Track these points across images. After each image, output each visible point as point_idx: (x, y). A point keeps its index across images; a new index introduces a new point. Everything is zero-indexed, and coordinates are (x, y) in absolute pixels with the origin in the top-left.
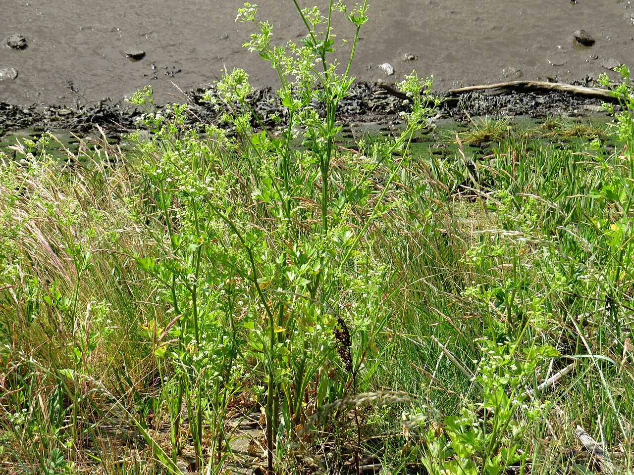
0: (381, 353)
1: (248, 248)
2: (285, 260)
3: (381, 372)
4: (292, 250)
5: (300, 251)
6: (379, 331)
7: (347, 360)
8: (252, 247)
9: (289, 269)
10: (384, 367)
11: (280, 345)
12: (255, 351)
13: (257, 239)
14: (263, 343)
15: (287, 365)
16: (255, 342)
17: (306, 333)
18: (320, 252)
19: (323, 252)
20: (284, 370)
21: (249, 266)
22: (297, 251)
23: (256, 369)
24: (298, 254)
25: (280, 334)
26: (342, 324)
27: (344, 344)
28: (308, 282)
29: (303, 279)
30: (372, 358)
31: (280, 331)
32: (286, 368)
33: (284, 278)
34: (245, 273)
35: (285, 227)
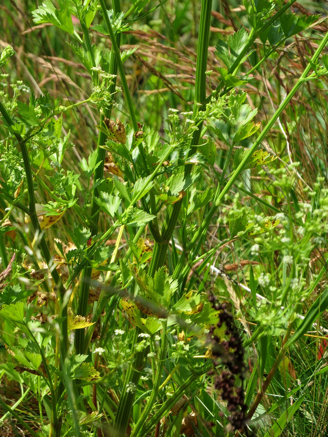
0: (304, 383)
1: (18, 136)
2: (102, 166)
3: (300, 426)
4: (123, 143)
5: (140, 146)
6: (304, 331)
7: (236, 404)
8: (28, 136)
9: (108, 188)
10: (307, 415)
11: (81, 358)
12: (21, 369)
13: (41, 118)
14: (42, 351)
15: (90, 403)
16: (23, 350)
17: (142, 335)
18: (186, 153)
19: (191, 154)
20: (84, 414)
21: (18, 178)
22: (133, 147)
23: (18, 407)
24: (135, 153)
25: (79, 333)
26: (228, 325)
27: (231, 369)
28: (149, 218)
29: (139, 212)
30: (282, 393)
31: (80, 326)
32: (89, 411)
33: (96, 207)
34: (11, 193)
35: (107, 93)
